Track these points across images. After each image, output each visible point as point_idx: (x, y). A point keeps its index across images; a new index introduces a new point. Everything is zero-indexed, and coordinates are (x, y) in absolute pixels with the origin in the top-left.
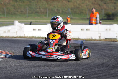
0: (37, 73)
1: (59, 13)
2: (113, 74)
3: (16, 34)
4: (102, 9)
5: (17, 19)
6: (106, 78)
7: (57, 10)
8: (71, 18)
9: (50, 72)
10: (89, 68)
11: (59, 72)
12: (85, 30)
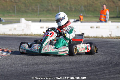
0: (35, 71)
1: (72, 10)
2: (114, 72)
3: (23, 32)
7: (70, 7)
8: (84, 16)
9: (49, 70)
10: (91, 65)
11: (59, 70)
12: (95, 27)
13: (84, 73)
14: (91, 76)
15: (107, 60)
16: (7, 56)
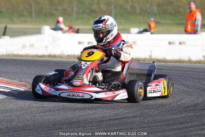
0: (68, 121)
1: (135, 12)
6: (198, 130)
7: (132, 7)
8: (157, 23)
9: (93, 120)
10: (169, 111)
11: (111, 119)
12: (177, 43)
13: (157, 126)
14: (169, 131)
15: (199, 102)
16: (18, 94)
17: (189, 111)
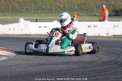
0: (43, 71)
1: (66, 9)
2: (121, 72)
3: (22, 32)
4: (110, 5)
5: (22, 16)
6: (115, 75)
7: (64, 6)
8: (78, 15)
9: (57, 71)
10: (97, 65)
11: (66, 70)
12: (93, 26)
14: (99, 76)
15: (112, 59)
16: (13, 57)
17: (108, 65)
